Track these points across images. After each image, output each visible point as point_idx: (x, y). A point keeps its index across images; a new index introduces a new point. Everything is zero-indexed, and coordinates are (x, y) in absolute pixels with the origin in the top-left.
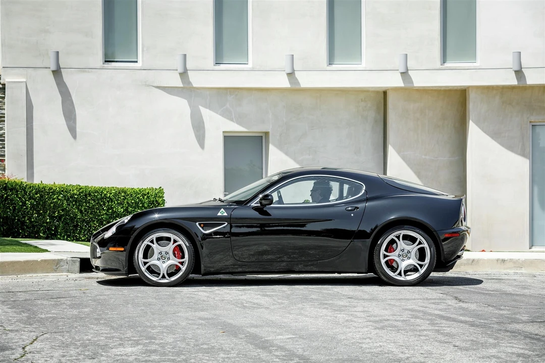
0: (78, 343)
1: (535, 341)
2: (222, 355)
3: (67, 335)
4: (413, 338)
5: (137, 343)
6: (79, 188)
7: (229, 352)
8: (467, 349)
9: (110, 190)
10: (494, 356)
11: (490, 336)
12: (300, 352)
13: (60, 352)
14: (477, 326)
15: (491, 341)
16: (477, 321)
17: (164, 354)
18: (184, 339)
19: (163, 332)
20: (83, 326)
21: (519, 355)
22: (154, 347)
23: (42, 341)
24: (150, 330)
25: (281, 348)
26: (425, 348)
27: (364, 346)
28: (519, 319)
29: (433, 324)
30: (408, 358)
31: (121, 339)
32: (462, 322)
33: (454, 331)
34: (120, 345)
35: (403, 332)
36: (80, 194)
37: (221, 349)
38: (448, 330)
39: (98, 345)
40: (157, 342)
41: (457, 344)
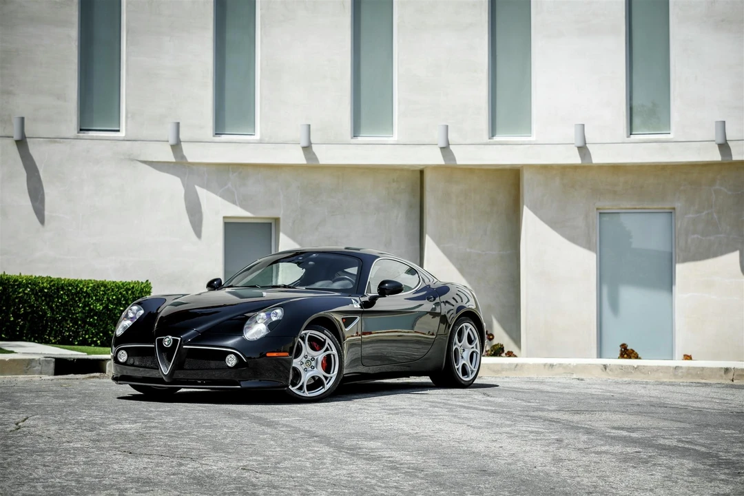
0: (73, 422)
1: (554, 423)
2: (225, 430)
3: (59, 417)
4: (427, 420)
5: (135, 422)
6: (50, 280)
7: (232, 428)
8: (480, 428)
9: (87, 283)
10: (506, 433)
11: (508, 419)
12: (307, 428)
13: (57, 427)
14: (499, 413)
15: (508, 423)
16: (500, 410)
17: (165, 429)
18: (184, 420)
19: (161, 415)
20: (74, 410)
21: (532, 432)
22: (153, 424)
23: (34, 420)
24: (147, 413)
25: (287, 426)
26: (437, 427)
27: (374, 425)
28: (545, 409)
29: (452, 411)
30: (417, 433)
31: (117, 419)
32: (483, 410)
33: (471, 416)
34: (117, 423)
35: (418, 416)
36: (50, 288)
37: (225, 426)
38: (466, 415)
39: (95, 423)
40: (156, 421)
41: (472, 424)
